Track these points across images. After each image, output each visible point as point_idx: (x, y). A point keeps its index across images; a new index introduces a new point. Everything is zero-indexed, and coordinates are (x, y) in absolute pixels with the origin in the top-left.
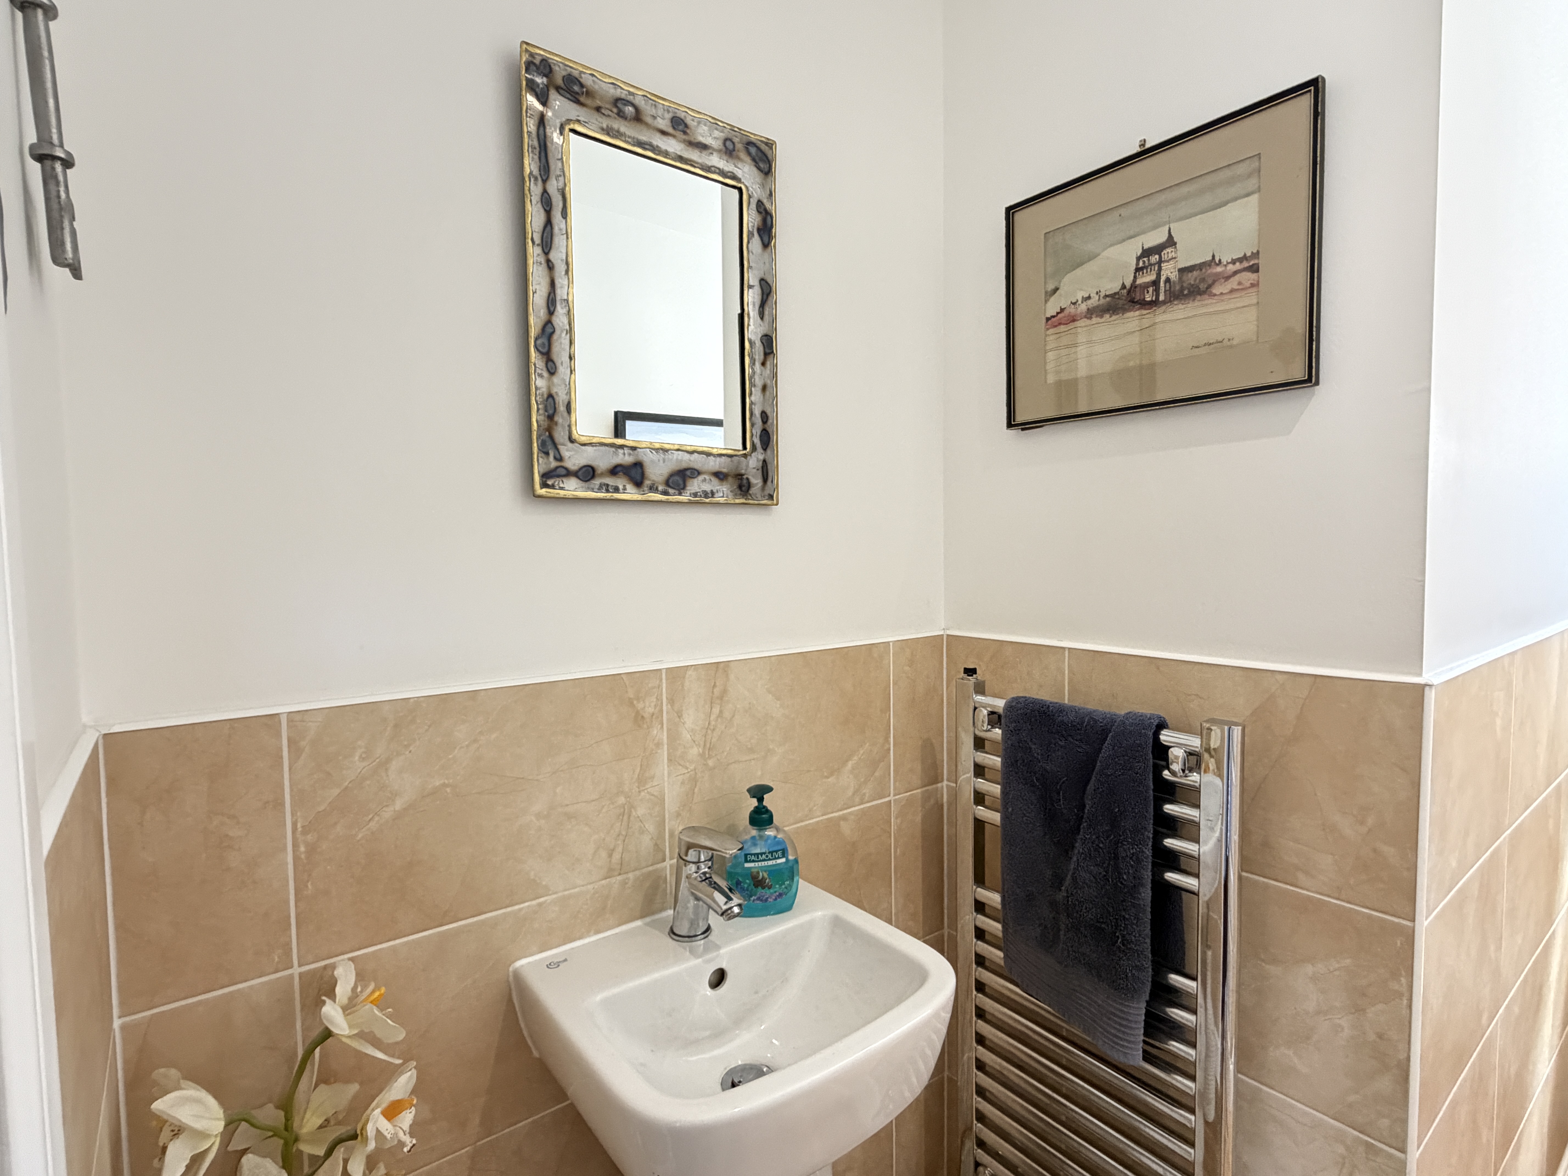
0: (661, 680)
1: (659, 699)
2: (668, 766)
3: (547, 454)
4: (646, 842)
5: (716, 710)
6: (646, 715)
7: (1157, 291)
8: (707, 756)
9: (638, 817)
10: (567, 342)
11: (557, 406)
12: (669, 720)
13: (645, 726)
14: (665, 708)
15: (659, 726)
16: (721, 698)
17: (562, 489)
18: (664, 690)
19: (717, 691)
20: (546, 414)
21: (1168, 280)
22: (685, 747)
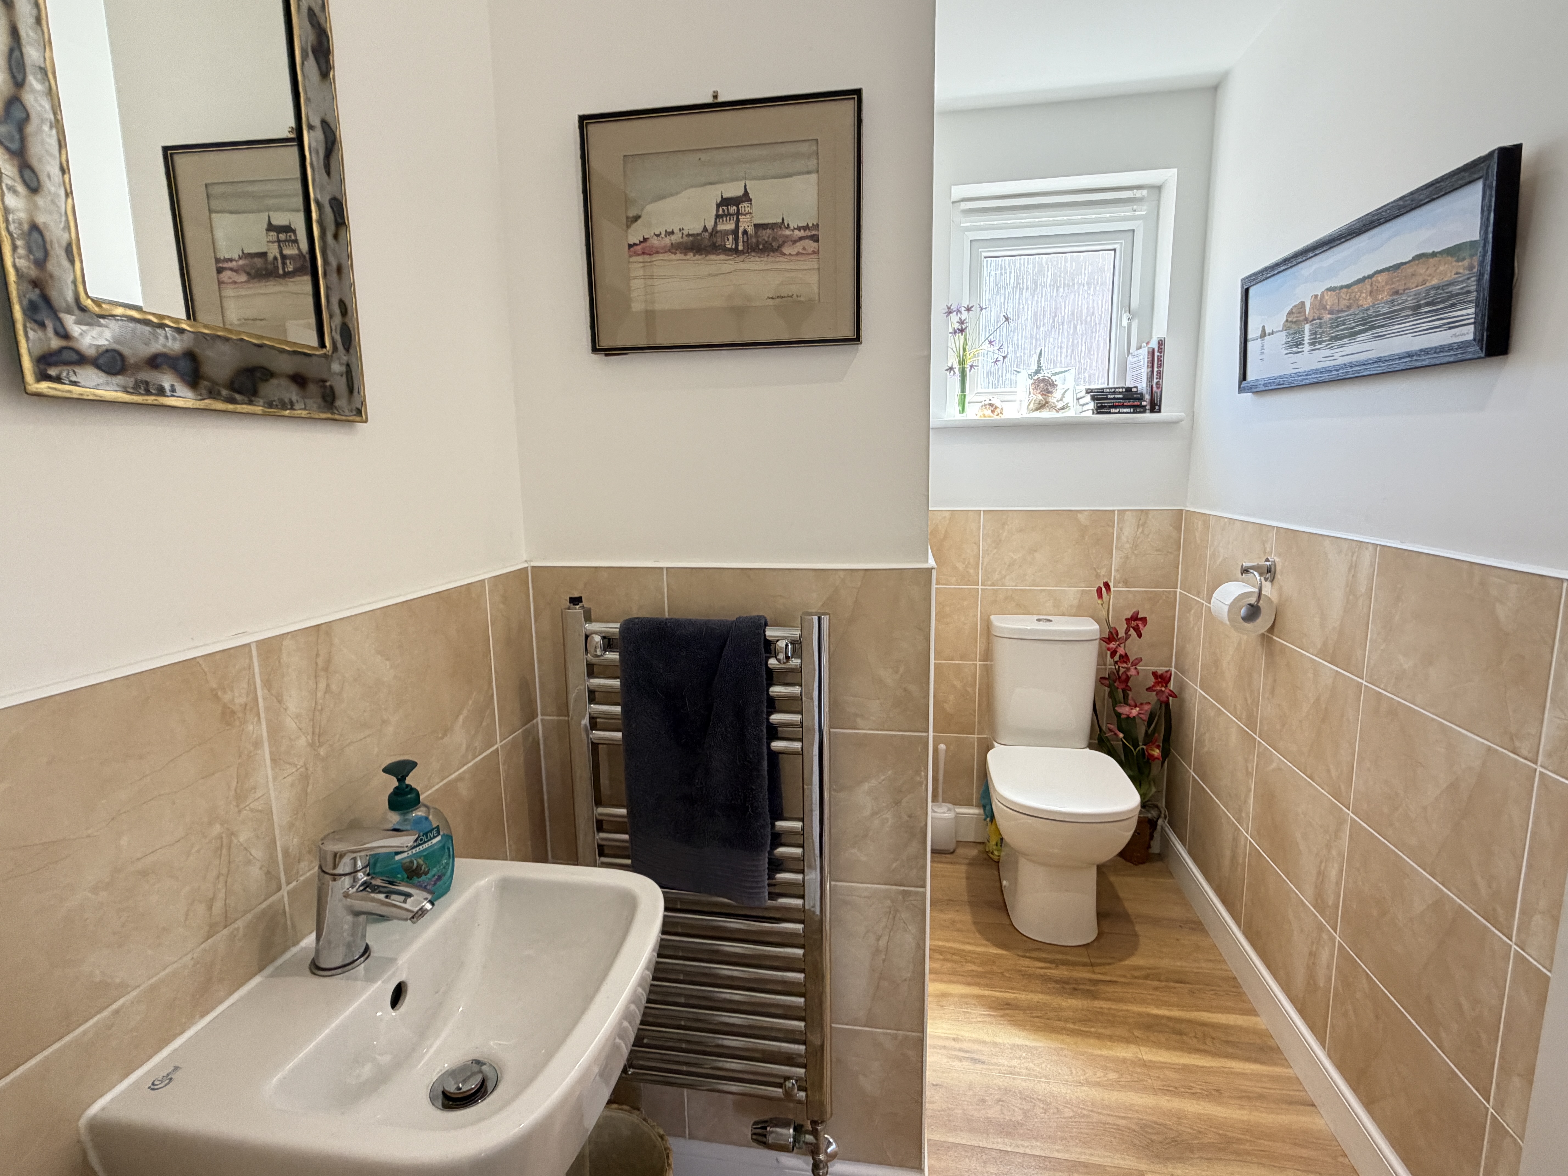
0: (251, 657)
1: (251, 683)
2: (273, 769)
3: (42, 325)
4: (256, 872)
5: (322, 685)
6: (236, 708)
7: (736, 239)
8: (318, 744)
9: (242, 845)
10: (53, 142)
11: (48, 247)
12: (267, 709)
13: (237, 723)
14: (260, 693)
15: (256, 719)
16: (326, 670)
17: (75, 383)
18: (257, 670)
19: (320, 661)
20: (31, 257)
21: (745, 232)
22: (291, 739)
